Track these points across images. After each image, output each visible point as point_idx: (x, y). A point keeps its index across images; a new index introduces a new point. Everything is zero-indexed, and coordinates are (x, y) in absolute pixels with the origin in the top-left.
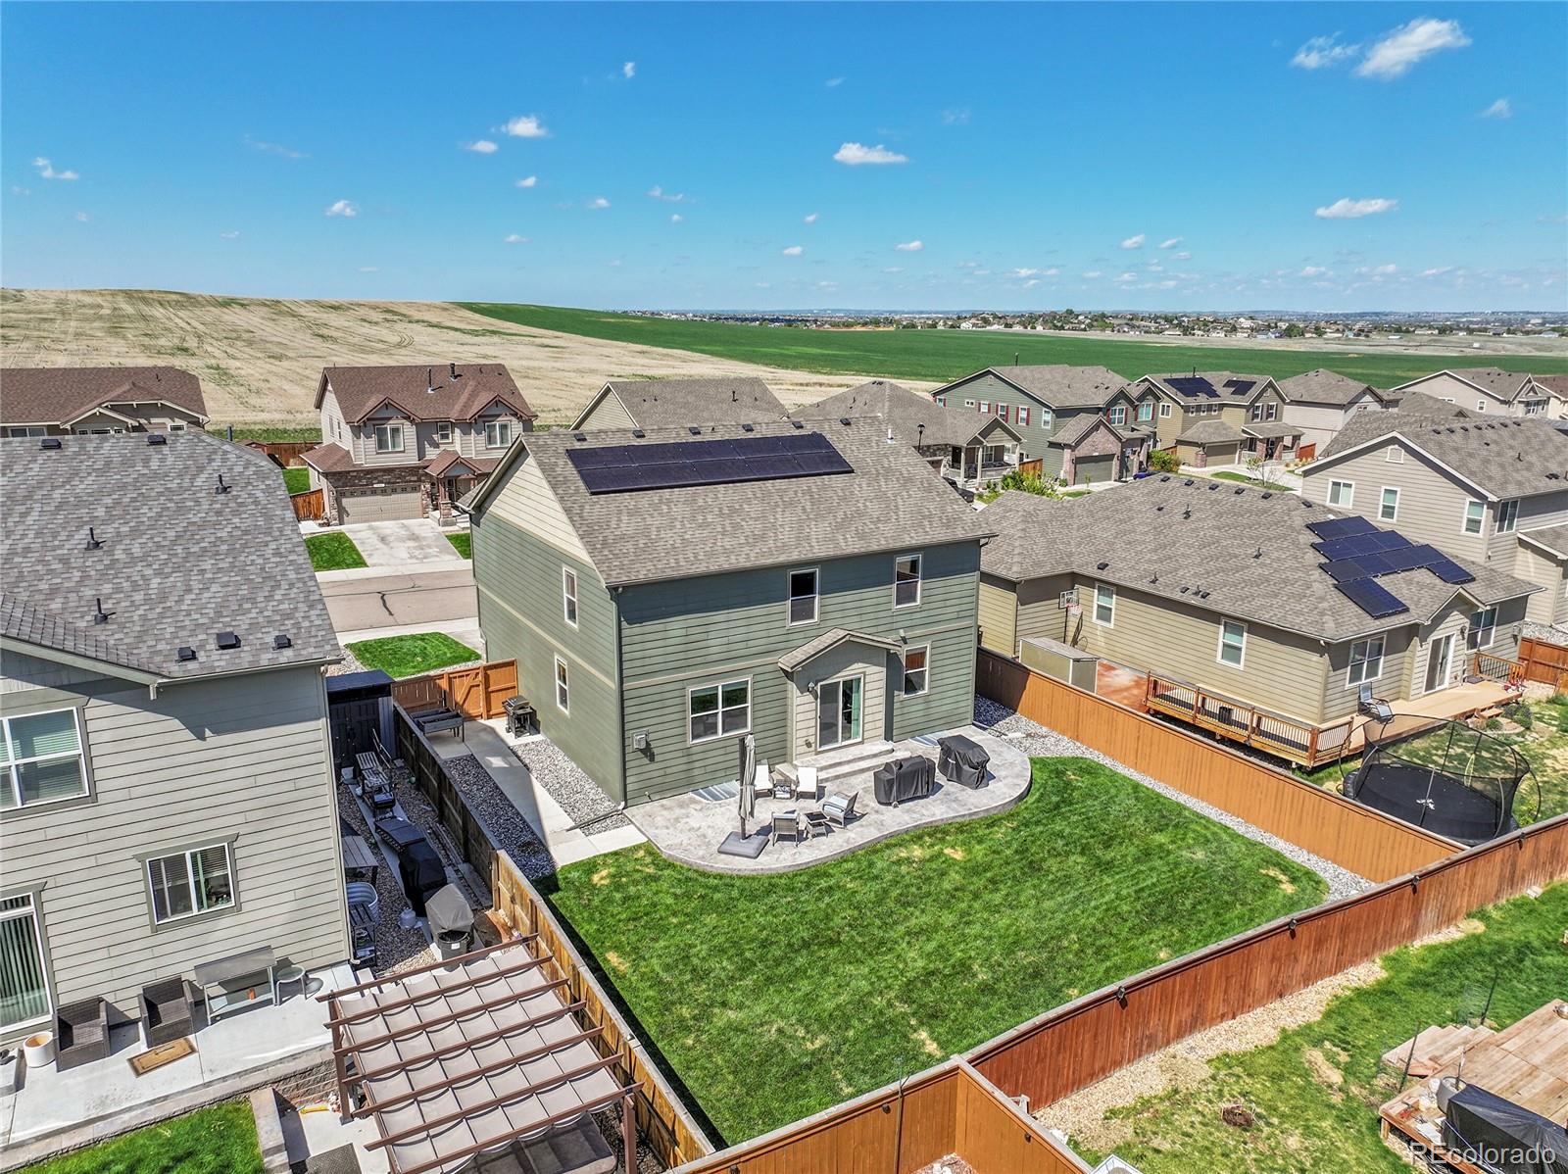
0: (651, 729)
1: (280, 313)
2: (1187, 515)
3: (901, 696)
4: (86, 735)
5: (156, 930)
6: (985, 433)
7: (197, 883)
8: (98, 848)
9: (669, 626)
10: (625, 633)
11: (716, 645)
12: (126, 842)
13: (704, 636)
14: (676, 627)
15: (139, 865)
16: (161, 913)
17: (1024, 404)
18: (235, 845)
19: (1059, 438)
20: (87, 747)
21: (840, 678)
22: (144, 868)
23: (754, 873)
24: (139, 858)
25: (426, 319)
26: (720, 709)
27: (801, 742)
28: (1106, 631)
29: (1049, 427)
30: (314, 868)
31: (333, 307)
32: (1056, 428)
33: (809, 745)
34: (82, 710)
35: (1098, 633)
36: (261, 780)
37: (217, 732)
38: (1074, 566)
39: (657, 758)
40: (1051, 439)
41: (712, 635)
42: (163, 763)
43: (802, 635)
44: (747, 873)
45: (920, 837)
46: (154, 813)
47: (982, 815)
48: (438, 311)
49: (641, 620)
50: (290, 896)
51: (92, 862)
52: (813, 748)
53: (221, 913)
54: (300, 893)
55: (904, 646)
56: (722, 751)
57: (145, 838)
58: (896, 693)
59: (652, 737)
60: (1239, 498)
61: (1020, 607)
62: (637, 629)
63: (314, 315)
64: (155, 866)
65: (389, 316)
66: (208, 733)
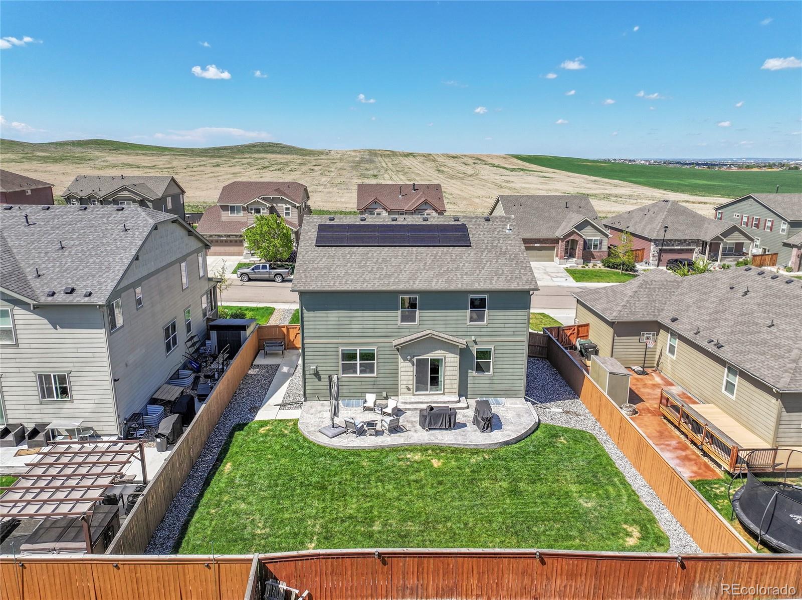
0: (320, 365)
1: (429, 160)
2: (746, 293)
3: (472, 373)
4: (14, 320)
5: (41, 403)
6: (726, 234)
7: (56, 388)
8: (19, 365)
9: (329, 315)
10: (305, 315)
11: (356, 328)
12: (30, 365)
13: (349, 323)
14: (333, 316)
15: (34, 375)
16: (44, 397)
17: (770, 217)
18: (70, 375)
19: (791, 241)
20: (15, 325)
21: (430, 356)
22: (36, 377)
23: (326, 445)
24: (35, 372)
25: (493, 163)
26: (358, 362)
27: (404, 387)
28: (672, 361)
29: (784, 233)
30: (102, 392)
31: (453, 157)
32: (789, 235)
33: (409, 389)
34: (12, 310)
35: (668, 361)
36: (80, 350)
37: (62, 327)
38: (659, 318)
39: (322, 380)
40: (785, 241)
41: (353, 323)
42: (41, 336)
43: (408, 330)
44: (322, 444)
45: (426, 450)
46: (39, 356)
47: (472, 447)
48: (501, 159)
49: (314, 310)
50: (92, 401)
51: (17, 370)
52: (411, 391)
53: (65, 402)
54: (97, 401)
55: (475, 346)
56: (360, 383)
57: (36, 365)
58: (469, 371)
59: (319, 369)
60: (786, 286)
61: (616, 338)
62: (311, 314)
63: (443, 161)
64: (40, 376)
65: (477, 161)
66: (58, 327)
